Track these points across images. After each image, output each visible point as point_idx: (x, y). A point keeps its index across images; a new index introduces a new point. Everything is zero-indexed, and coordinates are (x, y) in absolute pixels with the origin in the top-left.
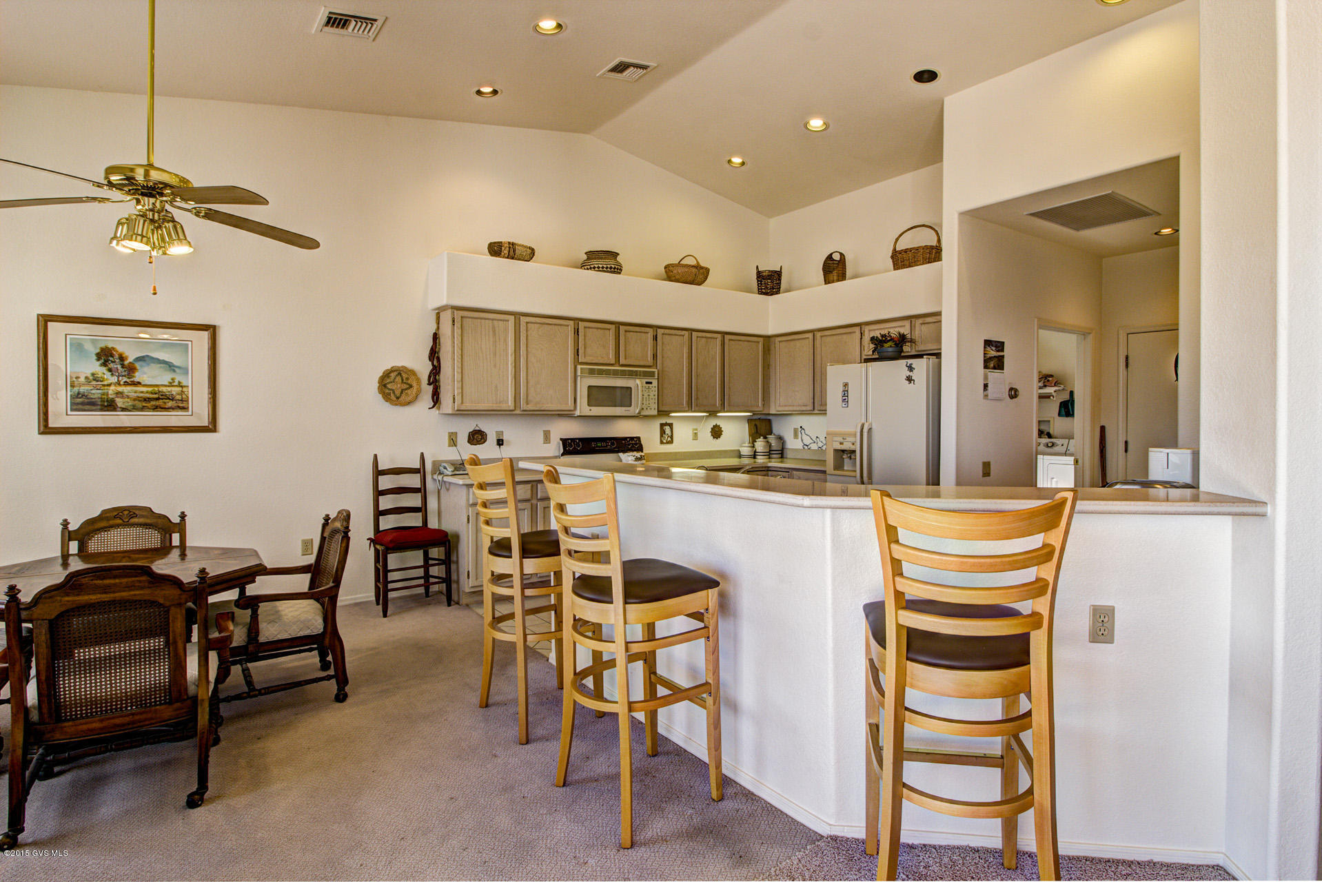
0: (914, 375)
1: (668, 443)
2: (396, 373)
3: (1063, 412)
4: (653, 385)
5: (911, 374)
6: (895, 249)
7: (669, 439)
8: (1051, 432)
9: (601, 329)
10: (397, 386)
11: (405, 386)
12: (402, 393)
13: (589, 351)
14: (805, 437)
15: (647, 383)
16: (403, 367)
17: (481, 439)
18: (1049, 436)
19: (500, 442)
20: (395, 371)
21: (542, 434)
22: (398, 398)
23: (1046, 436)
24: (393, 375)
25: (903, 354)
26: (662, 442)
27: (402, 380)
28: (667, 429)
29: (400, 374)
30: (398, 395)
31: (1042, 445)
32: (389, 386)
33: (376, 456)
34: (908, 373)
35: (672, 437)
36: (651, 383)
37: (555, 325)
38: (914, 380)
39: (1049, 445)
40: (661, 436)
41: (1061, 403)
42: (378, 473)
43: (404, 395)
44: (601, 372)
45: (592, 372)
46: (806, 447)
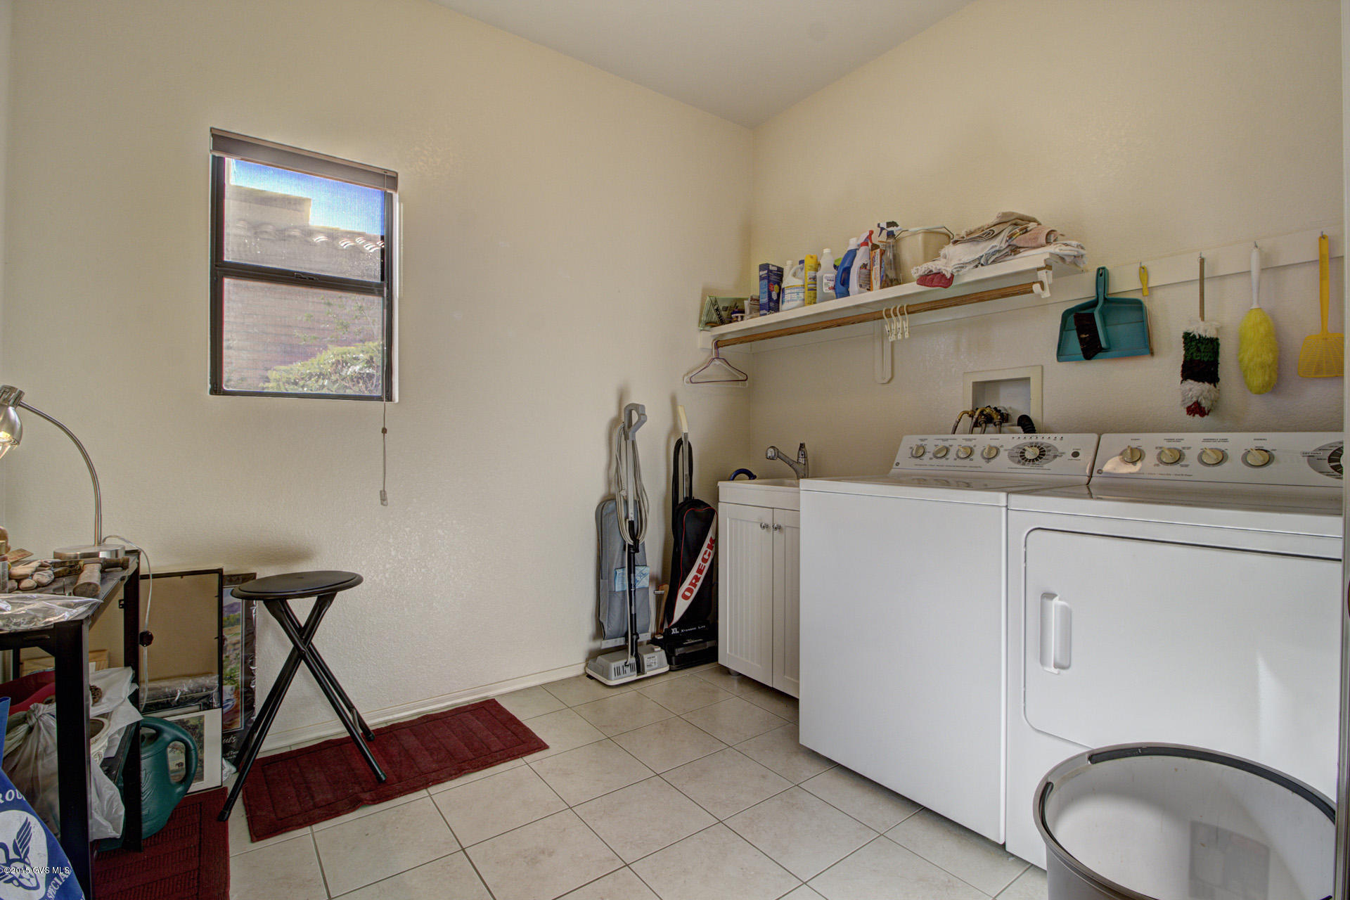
3: (1074, 345)
8: (1033, 416)
18: (1027, 424)
23: (1020, 429)
31: (1003, 455)
39: (1029, 455)
41: (1065, 316)
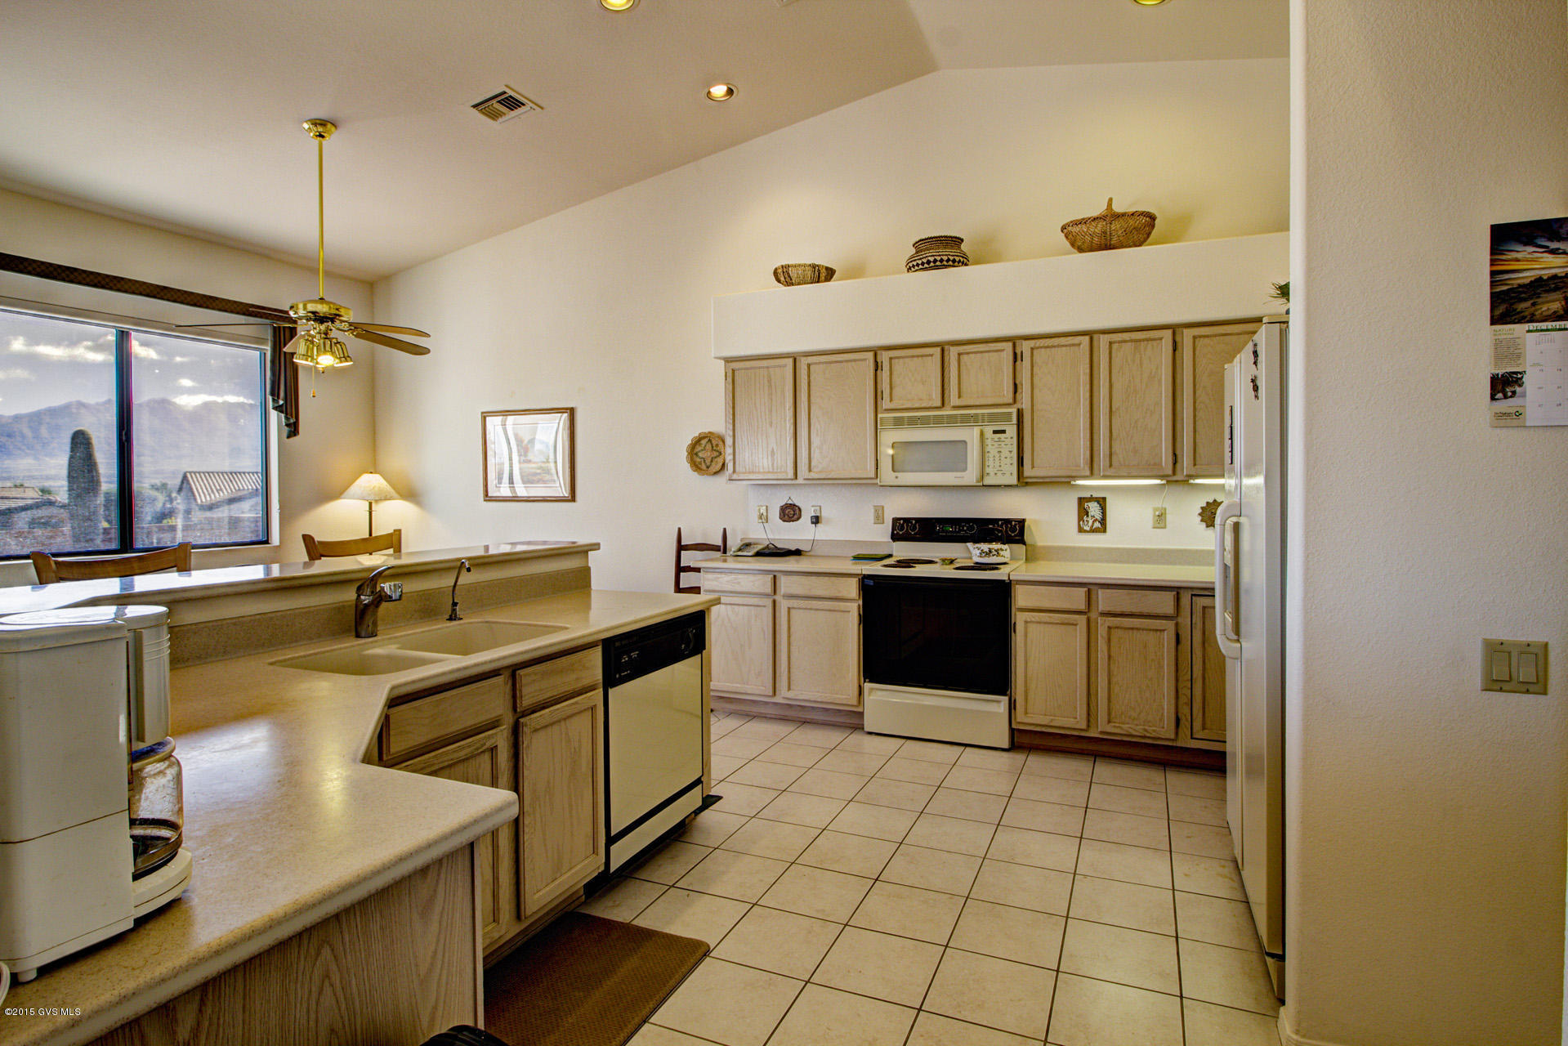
0: (1258, 373)
1: (1093, 531)
2: (706, 440)
4: (1008, 434)
5: (1256, 370)
7: (1097, 525)
9: (918, 356)
10: (706, 454)
11: (716, 454)
12: (712, 461)
13: (897, 391)
15: (995, 432)
16: (710, 433)
17: (794, 515)
19: (816, 520)
20: (704, 438)
21: (873, 510)
22: (708, 467)
24: (704, 442)
26: (1081, 530)
27: (713, 447)
28: (1094, 509)
29: (710, 441)
30: (708, 464)
32: (700, 455)
33: (679, 529)
35: (1103, 521)
36: (1003, 432)
37: (847, 361)
38: (1258, 388)
40: (1080, 519)
42: (681, 548)
43: (713, 464)
44: (913, 422)
45: (898, 423)
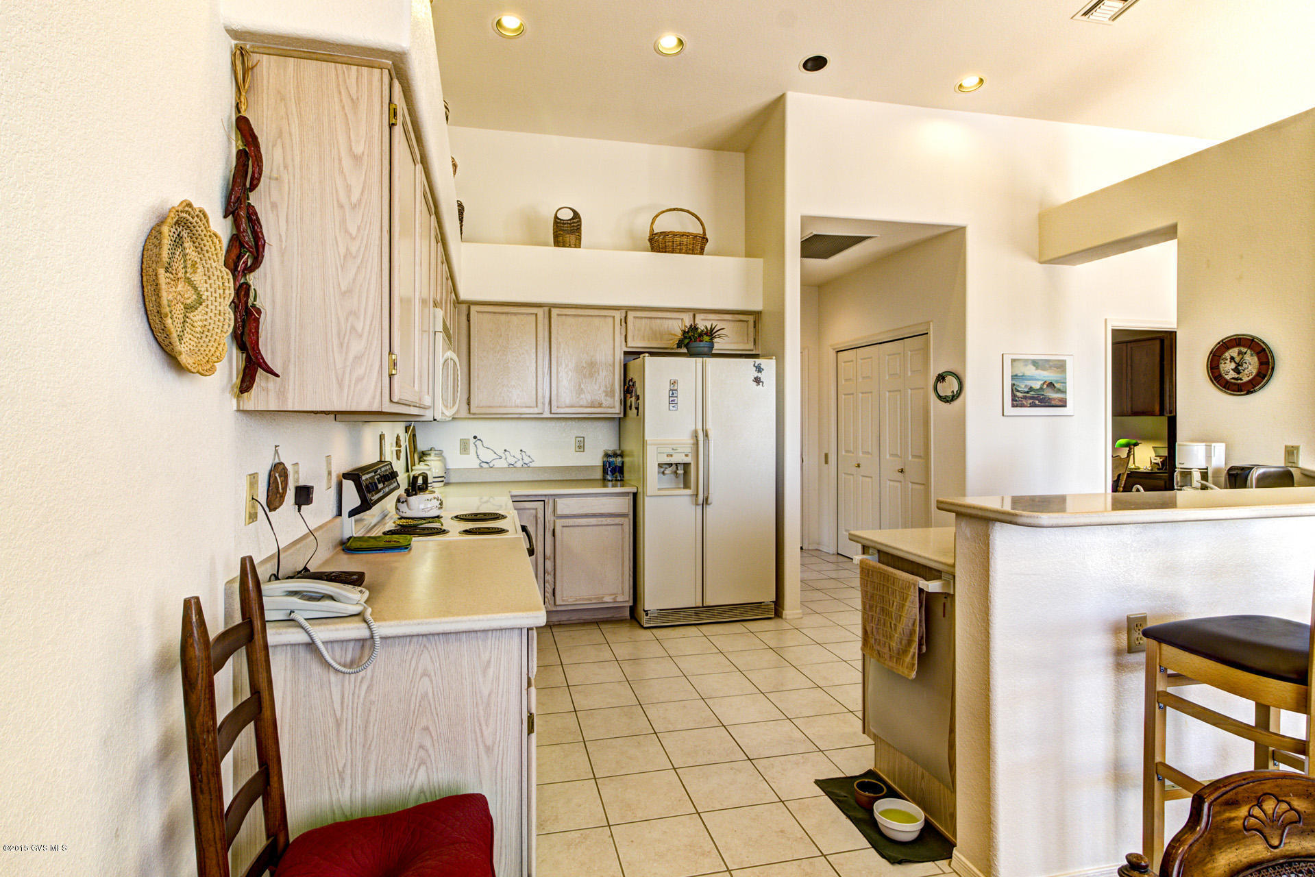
0: (762, 376)
5: (759, 375)
6: (652, 229)
14: (481, 451)
25: (714, 352)
34: (756, 374)
38: (763, 382)
46: (485, 465)
